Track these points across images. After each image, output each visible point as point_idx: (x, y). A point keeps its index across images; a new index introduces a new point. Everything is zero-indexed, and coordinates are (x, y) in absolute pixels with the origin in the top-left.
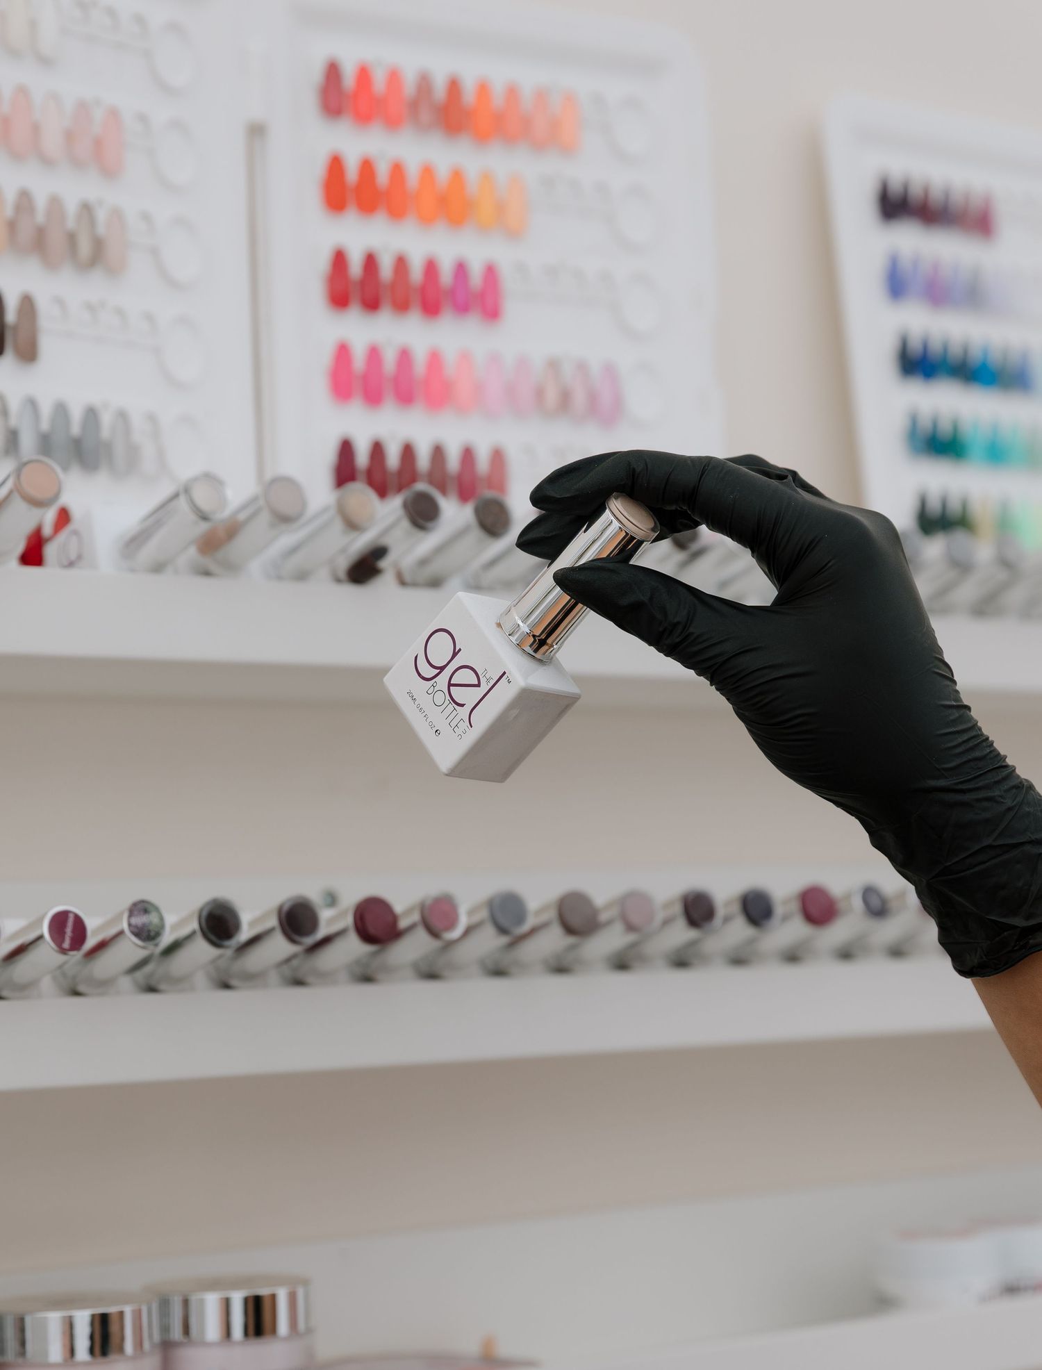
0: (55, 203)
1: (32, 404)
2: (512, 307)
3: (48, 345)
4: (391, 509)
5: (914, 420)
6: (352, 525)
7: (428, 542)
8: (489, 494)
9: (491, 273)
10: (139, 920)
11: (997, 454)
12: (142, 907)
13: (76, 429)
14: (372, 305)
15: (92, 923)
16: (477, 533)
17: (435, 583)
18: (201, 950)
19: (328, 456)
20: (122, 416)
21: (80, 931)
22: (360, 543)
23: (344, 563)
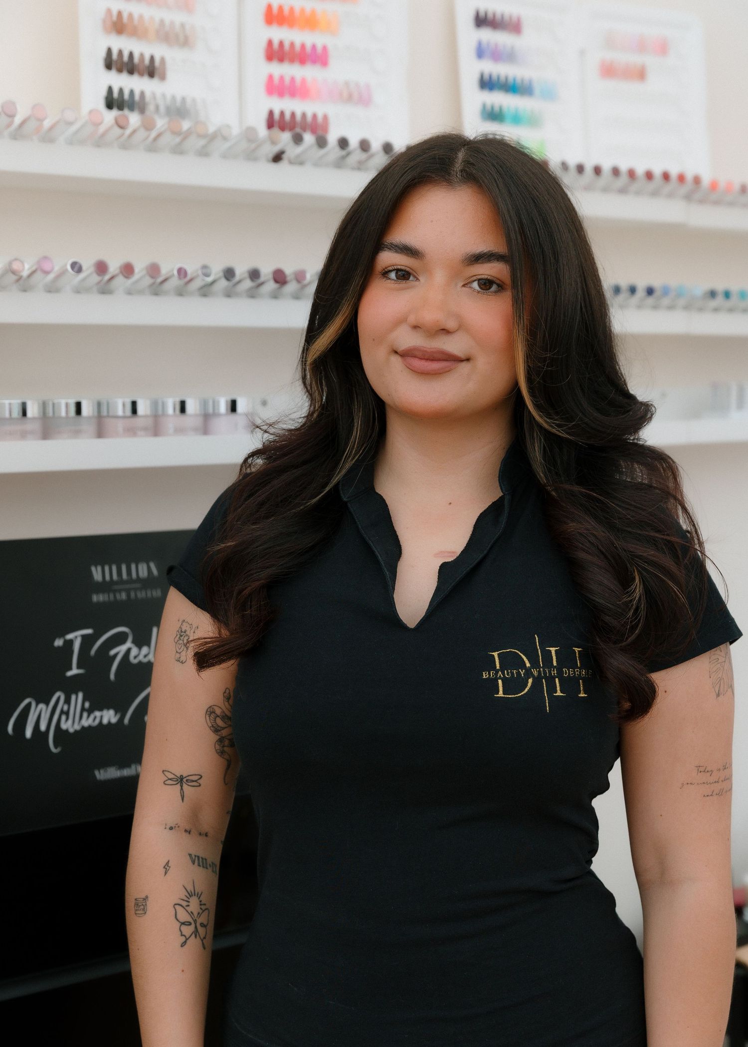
0: (172, 23)
1: (164, 95)
2: (332, 61)
3: (170, 75)
4: (285, 137)
5: (484, 106)
6: (274, 143)
7: (299, 149)
8: (320, 132)
9: (325, 48)
10: (205, 271)
11: (517, 119)
12: (205, 267)
13: (178, 104)
14: (281, 60)
15: (189, 271)
16: (315, 148)
17: (301, 163)
18: (223, 283)
19: (264, 115)
20: (194, 100)
21: (186, 274)
22: (276, 149)
23: (271, 156)
